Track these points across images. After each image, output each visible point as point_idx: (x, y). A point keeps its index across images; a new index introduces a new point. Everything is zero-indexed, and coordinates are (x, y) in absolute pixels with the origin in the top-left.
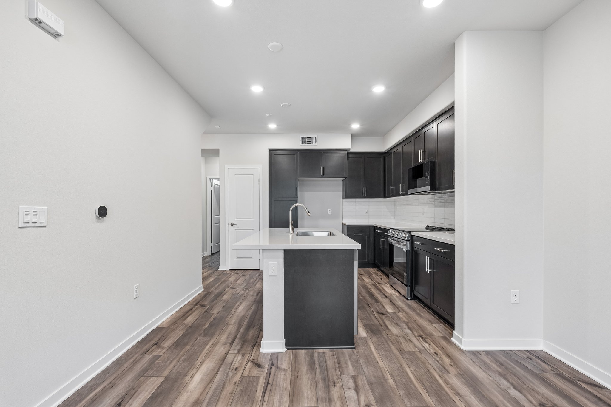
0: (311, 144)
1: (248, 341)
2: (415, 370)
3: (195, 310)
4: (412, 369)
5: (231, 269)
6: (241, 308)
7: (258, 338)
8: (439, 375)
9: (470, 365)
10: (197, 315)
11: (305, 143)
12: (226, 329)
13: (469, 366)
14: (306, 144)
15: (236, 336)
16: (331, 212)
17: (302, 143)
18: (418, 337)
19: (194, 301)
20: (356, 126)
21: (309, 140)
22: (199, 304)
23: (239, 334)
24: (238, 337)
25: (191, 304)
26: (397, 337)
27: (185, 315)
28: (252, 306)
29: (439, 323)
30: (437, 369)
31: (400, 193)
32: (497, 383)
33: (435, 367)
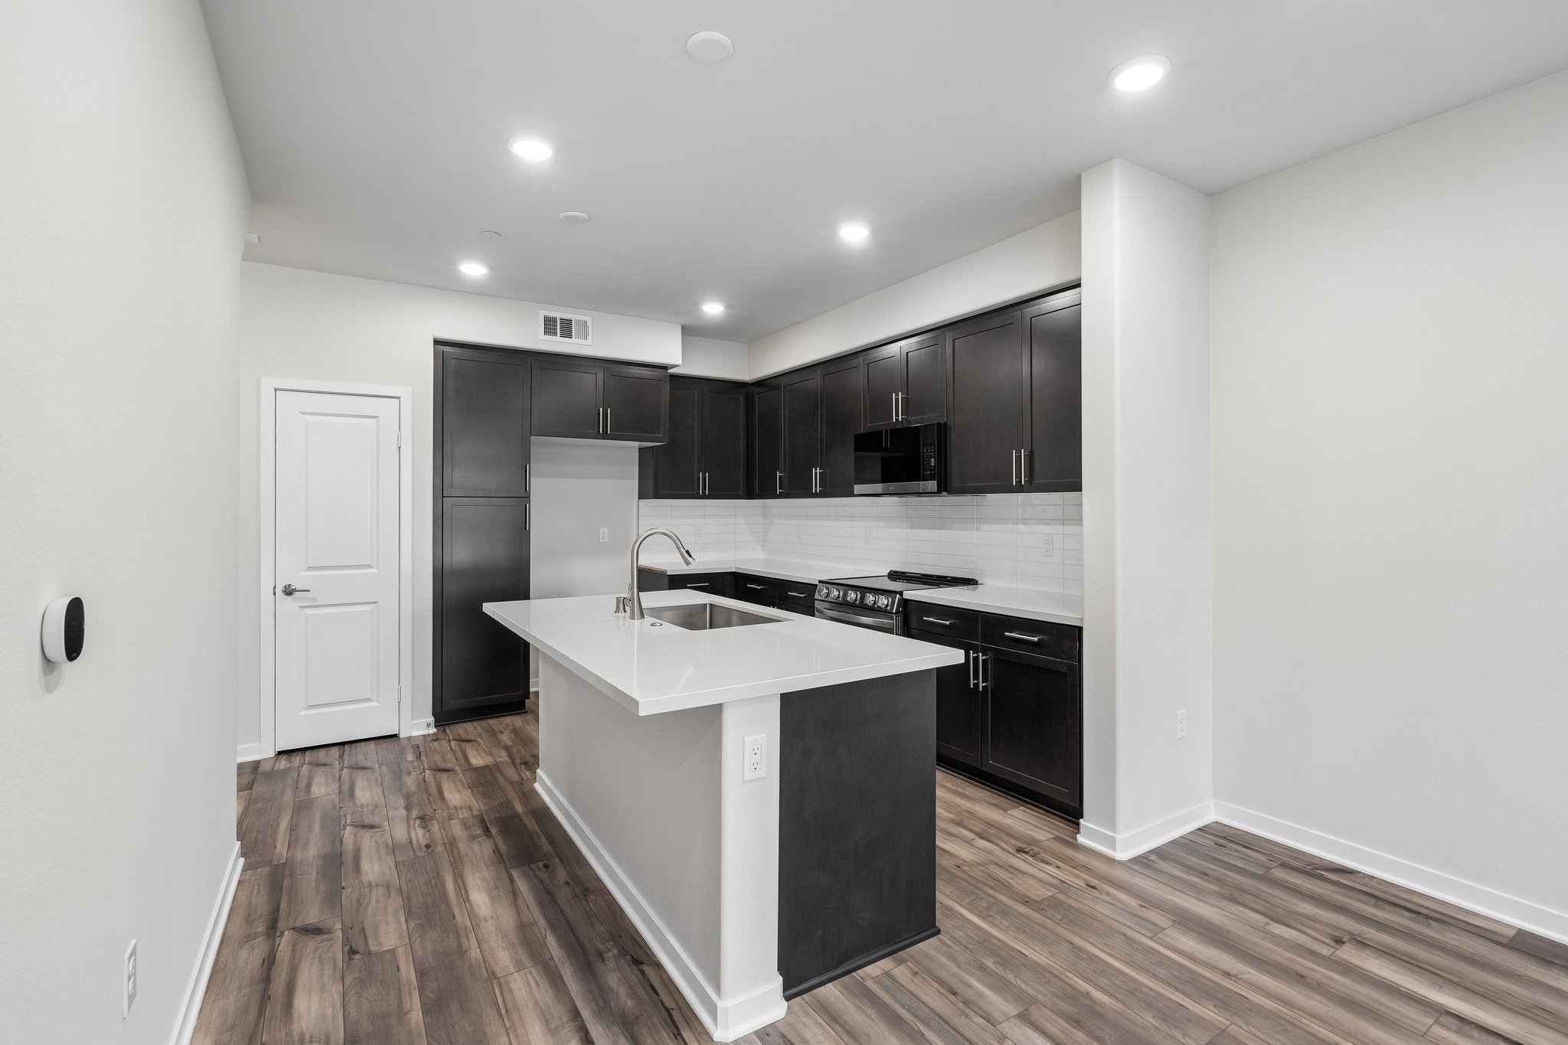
0: (573, 340)
1: (637, 1018)
2: (1106, 945)
3: (293, 958)
4: (1100, 947)
5: (280, 753)
6: (480, 899)
7: (658, 994)
8: (1151, 938)
9: (1166, 894)
10: (326, 979)
11: (555, 334)
12: (508, 998)
13: (1167, 896)
14: (558, 338)
15: (576, 1014)
16: (606, 535)
17: (546, 333)
18: (1018, 855)
19: (249, 920)
20: (713, 309)
21: (567, 329)
22: (281, 925)
23: (579, 1004)
24: (585, 1014)
25: (249, 938)
26: (982, 867)
27: (265, 997)
28: (512, 880)
29: (1017, 808)
30: (1136, 928)
31: (816, 488)
32: (1244, 921)
33: (1129, 924)
